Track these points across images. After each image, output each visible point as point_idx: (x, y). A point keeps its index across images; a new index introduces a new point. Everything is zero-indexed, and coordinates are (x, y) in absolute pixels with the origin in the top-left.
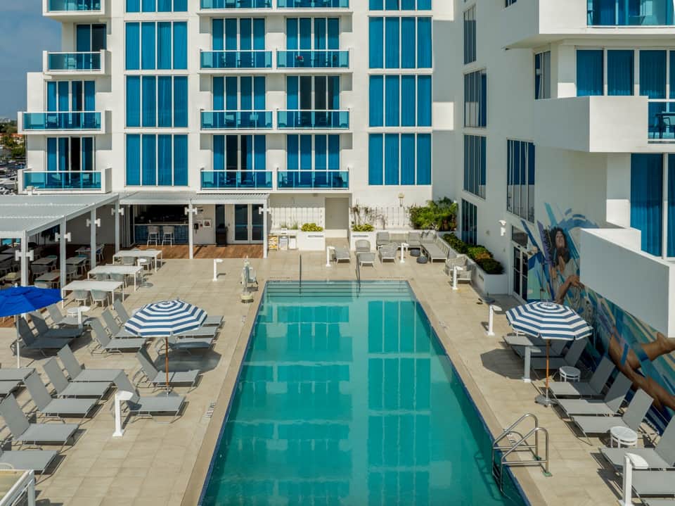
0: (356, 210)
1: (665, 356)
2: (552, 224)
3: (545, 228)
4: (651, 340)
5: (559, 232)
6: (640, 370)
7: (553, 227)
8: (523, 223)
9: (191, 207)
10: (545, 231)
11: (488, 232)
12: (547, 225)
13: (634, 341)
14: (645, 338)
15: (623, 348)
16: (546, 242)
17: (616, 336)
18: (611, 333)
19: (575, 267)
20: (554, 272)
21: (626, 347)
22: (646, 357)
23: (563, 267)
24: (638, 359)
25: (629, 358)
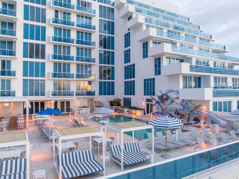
0: (95, 102)
1: (197, 109)
2: (162, 94)
3: (159, 96)
4: (193, 107)
5: (164, 95)
6: (190, 114)
7: (162, 95)
8: (151, 97)
9: (53, 100)
10: (159, 97)
11: (136, 103)
12: (160, 94)
13: (188, 109)
14: (191, 108)
15: (185, 112)
16: (160, 99)
17: (183, 110)
18: (182, 110)
19: (170, 101)
20: (163, 104)
21: (186, 111)
22: (192, 111)
23: (166, 102)
24: (189, 112)
25: (187, 113)
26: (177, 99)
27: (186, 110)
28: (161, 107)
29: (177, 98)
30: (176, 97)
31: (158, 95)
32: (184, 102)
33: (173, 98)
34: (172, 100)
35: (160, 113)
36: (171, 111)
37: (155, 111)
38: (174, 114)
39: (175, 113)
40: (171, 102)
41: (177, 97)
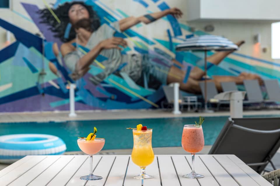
1: (231, 56)
3: (42, 7)
6: (205, 76)
15: (185, 70)
16: (47, 22)
17: (175, 66)
18: (170, 67)
19: (110, 32)
20: (66, 48)
21: (189, 69)
22: (211, 65)
23: (87, 38)
24: (200, 71)
25: (192, 74)
26: (147, 23)
27: (189, 64)
28: (54, 60)
29: (146, 19)
30: (146, 13)
31: (35, 7)
32: (181, 34)
33: (128, 18)
34: (124, 25)
35: (50, 91)
36: (117, 73)
37: (12, 88)
38: (132, 84)
39: (140, 82)
40: (116, 34)
41: (147, 16)
